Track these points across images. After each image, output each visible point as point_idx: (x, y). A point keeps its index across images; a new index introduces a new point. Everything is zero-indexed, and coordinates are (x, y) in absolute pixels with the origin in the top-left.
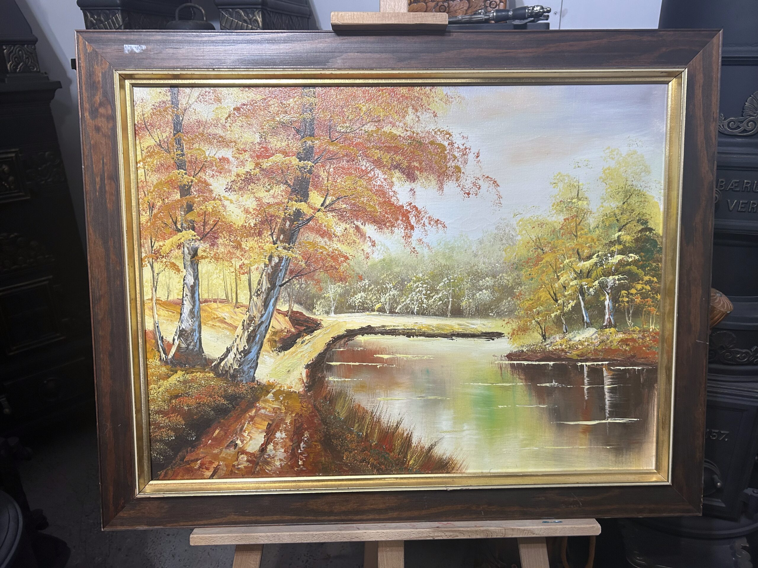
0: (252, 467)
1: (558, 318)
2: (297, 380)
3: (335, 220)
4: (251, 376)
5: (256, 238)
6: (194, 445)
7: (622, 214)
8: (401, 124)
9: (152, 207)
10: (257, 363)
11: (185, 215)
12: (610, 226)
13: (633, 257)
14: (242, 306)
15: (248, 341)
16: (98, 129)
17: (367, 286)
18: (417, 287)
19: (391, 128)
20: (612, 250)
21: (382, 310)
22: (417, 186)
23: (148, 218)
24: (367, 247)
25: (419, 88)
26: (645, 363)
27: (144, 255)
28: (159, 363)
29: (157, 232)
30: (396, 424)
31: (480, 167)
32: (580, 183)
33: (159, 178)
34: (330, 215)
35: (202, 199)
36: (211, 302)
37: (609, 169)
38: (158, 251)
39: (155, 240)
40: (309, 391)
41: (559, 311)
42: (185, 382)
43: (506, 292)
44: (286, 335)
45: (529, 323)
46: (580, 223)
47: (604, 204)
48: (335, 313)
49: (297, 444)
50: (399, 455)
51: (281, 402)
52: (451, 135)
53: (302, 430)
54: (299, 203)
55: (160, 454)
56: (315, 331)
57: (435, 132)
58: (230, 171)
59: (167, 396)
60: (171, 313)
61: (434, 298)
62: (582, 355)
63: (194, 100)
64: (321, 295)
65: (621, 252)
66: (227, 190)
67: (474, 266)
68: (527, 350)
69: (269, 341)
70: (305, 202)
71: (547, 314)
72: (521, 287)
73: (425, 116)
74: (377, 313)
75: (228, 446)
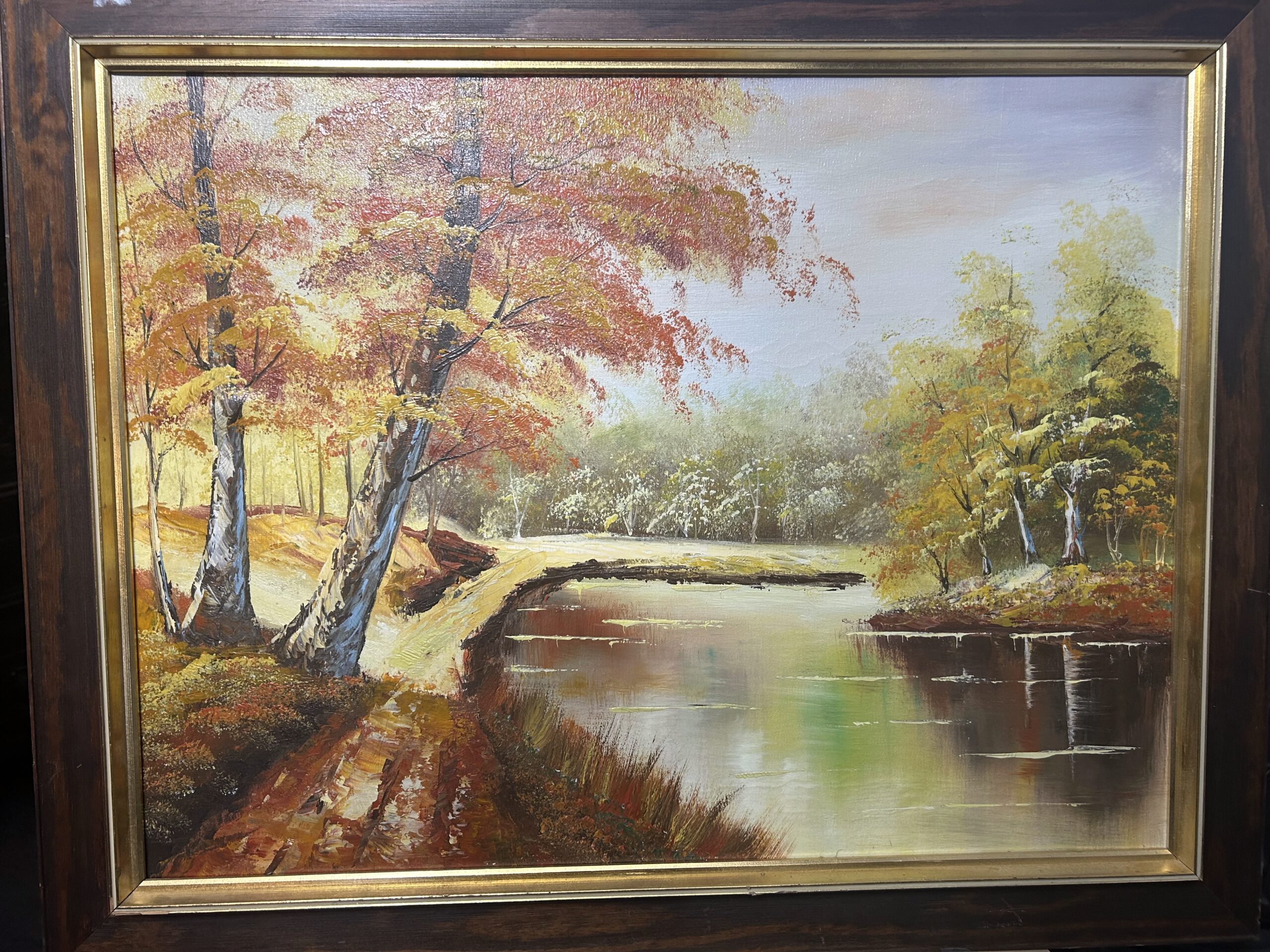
0: (354, 850)
1: (972, 544)
2: (444, 672)
3: (522, 344)
4: (350, 664)
5: (360, 382)
6: (234, 806)
7: (1097, 335)
8: (656, 153)
9: (148, 318)
10: (364, 638)
11: (217, 335)
12: (1075, 360)
13: (1121, 421)
14: (332, 521)
15: (345, 592)
16: (38, 159)
17: (588, 481)
18: (690, 482)
19: (636, 159)
20: (1079, 408)
21: (618, 529)
22: (688, 277)
23: (140, 340)
24: (588, 399)
25: (690, 81)
26: (1147, 633)
27: (131, 416)
28: (164, 636)
29: (160, 368)
30: (646, 761)
31: (816, 239)
32: (1015, 273)
33: (164, 260)
34: (512, 334)
35: (251, 303)
36: (268, 511)
37: (1071, 244)
38: (162, 408)
39: (156, 386)
40: (470, 693)
41: (974, 531)
42: (216, 676)
43: (869, 491)
44: (422, 581)
45: (914, 555)
46: (1014, 353)
47: (1062, 315)
48: (524, 534)
49: (445, 803)
50: (653, 823)
51: (413, 716)
52: (756, 176)
53: (455, 773)
54: (449, 312)
55: (164, 825)
56: (482, 572)
57: (725, 169)
58: (308, 246)
59: (179, 705)
60: (187, 535)
61: (723, 503)
62: (1019, 619)
63: (234, 102)
64: (494, 499)
65: (1097, 412)
66: (306, 283)
67: (803, 439)
68: (911, 610)
69: (388, 591)
70: (462, 308)
71: (950, 536)
72: (899, 481)
73: (705, 137)
74: (609, 535)
75: (305, 808)
